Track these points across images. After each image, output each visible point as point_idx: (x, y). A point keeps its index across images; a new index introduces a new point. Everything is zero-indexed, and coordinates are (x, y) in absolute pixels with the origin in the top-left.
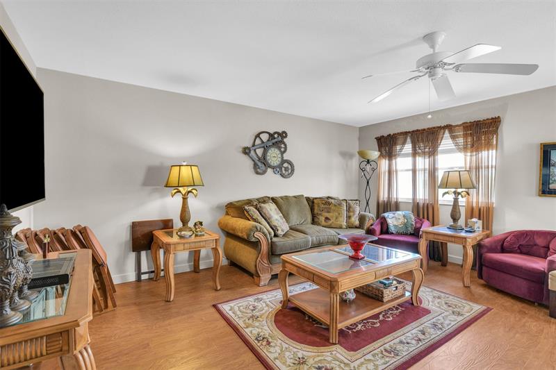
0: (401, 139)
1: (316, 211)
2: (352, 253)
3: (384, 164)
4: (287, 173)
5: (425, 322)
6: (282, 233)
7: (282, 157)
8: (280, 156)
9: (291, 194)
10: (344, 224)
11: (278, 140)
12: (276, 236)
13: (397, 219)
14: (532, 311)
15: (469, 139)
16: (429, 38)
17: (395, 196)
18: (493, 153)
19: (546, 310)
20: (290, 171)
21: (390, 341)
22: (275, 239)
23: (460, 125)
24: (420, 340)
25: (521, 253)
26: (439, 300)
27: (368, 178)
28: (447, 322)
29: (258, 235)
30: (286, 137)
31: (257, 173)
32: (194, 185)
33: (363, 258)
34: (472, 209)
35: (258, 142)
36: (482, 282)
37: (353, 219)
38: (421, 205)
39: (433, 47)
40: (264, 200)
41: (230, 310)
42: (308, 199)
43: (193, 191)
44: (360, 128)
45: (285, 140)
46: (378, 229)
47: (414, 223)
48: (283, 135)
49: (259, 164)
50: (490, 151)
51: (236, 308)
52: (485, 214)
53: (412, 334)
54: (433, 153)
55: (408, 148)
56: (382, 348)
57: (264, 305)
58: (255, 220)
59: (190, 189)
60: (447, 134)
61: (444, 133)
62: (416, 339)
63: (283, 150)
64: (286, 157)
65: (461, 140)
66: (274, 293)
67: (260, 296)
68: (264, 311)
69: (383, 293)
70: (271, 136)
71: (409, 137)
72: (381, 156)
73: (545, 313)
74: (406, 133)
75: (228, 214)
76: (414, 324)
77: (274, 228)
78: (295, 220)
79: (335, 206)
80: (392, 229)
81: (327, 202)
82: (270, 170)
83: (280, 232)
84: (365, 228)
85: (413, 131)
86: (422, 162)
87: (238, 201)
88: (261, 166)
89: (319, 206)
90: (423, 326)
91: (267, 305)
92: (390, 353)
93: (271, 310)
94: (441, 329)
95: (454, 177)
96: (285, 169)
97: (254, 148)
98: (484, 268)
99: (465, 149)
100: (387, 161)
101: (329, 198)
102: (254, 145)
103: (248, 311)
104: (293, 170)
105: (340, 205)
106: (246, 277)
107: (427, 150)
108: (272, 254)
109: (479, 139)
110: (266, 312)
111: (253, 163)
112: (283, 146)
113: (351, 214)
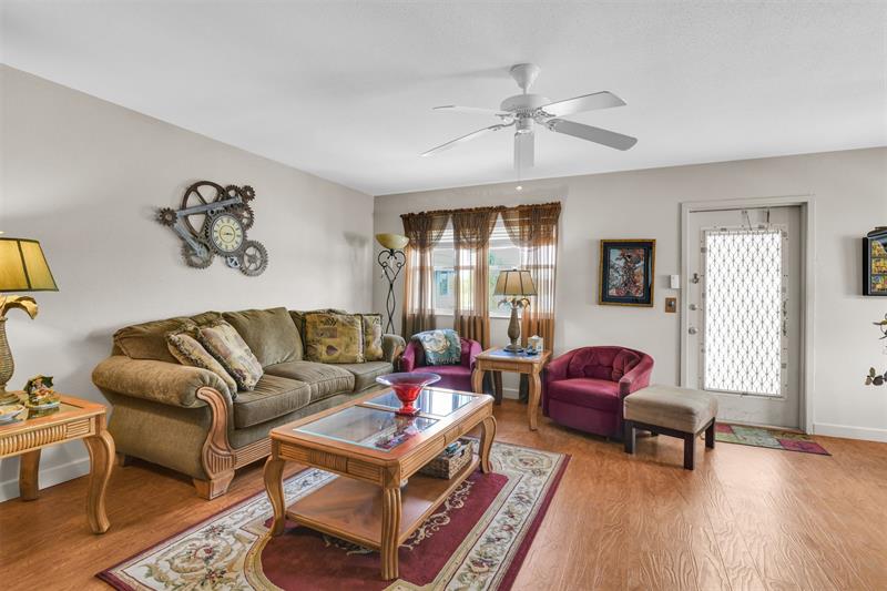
0: (438, 221)
1: (310, 336)
2: (399, 407)
3: (414, 257)
4: (253, 267)
5: (506, 495)
6: (254, 384)
7: (245, 236)
8: (239, 232)
9: (261, 306)
10: (360, 355)
11: (236, 201)
12: (242, 389)
13: (437, 342)
14: (608, 449)
15: (527, 229)
16: (519, 71)
17: (429, 307)
18: (552, 248)
19: (619, 445)
20: (258, 263)
21: (473, 545)
22: (241, 398)
23: (516, 209)
24: (511, 528)
25: (586, 376)
26: (511, 457)
27: (392, 279)
28: (532, 489)
29: (206, 393)
30: (252, 197)
31: (191, 264)
32: (30, 289)
33: (418, 412)
34: (530, 322)
35: (193, 200)
36: (547, 420)
37: (373, 346)
38: (466, 319)
39: (523, 85)
40: (209, 319)
41: (148, 575)
42: (294, 315)
43: (24, 303)
44: (376, 197)
45: (250, 203)
46: (411, 358)
47: (459, 346)
48: (246, 193)
49: (196, 246)
50: (550, 247)
51: (164, 566)
52: (544, 328)
53: (498, 522)
54: (482, 244)
55: (448, 235)
56: (467, 561)
57: (231, 540)
58: (195, 363)
59: (12, 298)
60: (500, 219)
61: (496, 218)
62: (506, 527)
63: (245, 221)
64: (251, 235)
65: (516, 229)
66: (247, 507)
67: (217, 522)
68: (234, 554)
69: (447, 465)
70: (223, 192)
71: (450, 220)
72: (411, 245)
73: (621, 449)
74: (446, 213)
75: (122, 354)
76: (495, 505)
77: (237, 376)
78: (273, 355)
79: (343, 325)
80: (432, 358)
81: (328, 318)
82: (217, 260)
83: (250, 382)
84: (393, 358)
85: (456, 211)
86: (468, 257)
87: (148, 324)
88: (198, 248)
89: (315, 327)
90: (507, 504)
91: (238, 539)
92: (480, 565)
93: (248, 547)
94: (528, 502)
95: (514, 279)
96: (250, 258)
97: (184, 213)
98: (551, 401)
99: (521, 241)
100: (418, 254)
101: (330, 311)
102: (183, 207)
103: (197, 565)
104: (264, 262)
105: (352, 323)
106: (173, 486)
107: (474, 239)
108: (236, 429)
109: (537, 230)
110: (239, 555)
111: (181, 242)
112: (245, 214)
113: (370, 337)
